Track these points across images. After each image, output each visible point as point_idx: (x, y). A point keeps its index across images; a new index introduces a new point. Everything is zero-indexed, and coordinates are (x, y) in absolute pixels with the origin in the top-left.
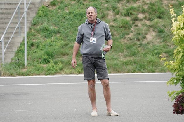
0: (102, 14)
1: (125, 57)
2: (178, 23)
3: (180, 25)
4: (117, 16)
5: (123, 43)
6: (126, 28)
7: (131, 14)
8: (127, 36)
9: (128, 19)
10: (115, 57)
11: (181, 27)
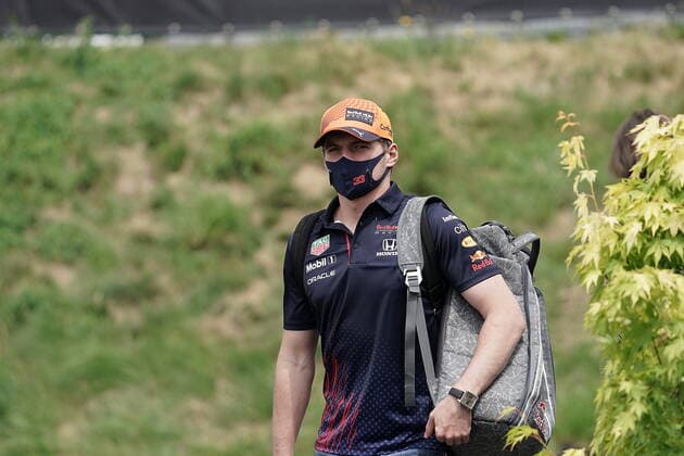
0: (84, 168)
1: (226, 421)
2: (612, 220)
3: (621, 237)
4: (175, 181)
5: (210, 341)
6: (225, 250)
7: (257, 169)
8: (236, 301)
9: (238, 196)
10: (163, 425)
11: (629, 247)
